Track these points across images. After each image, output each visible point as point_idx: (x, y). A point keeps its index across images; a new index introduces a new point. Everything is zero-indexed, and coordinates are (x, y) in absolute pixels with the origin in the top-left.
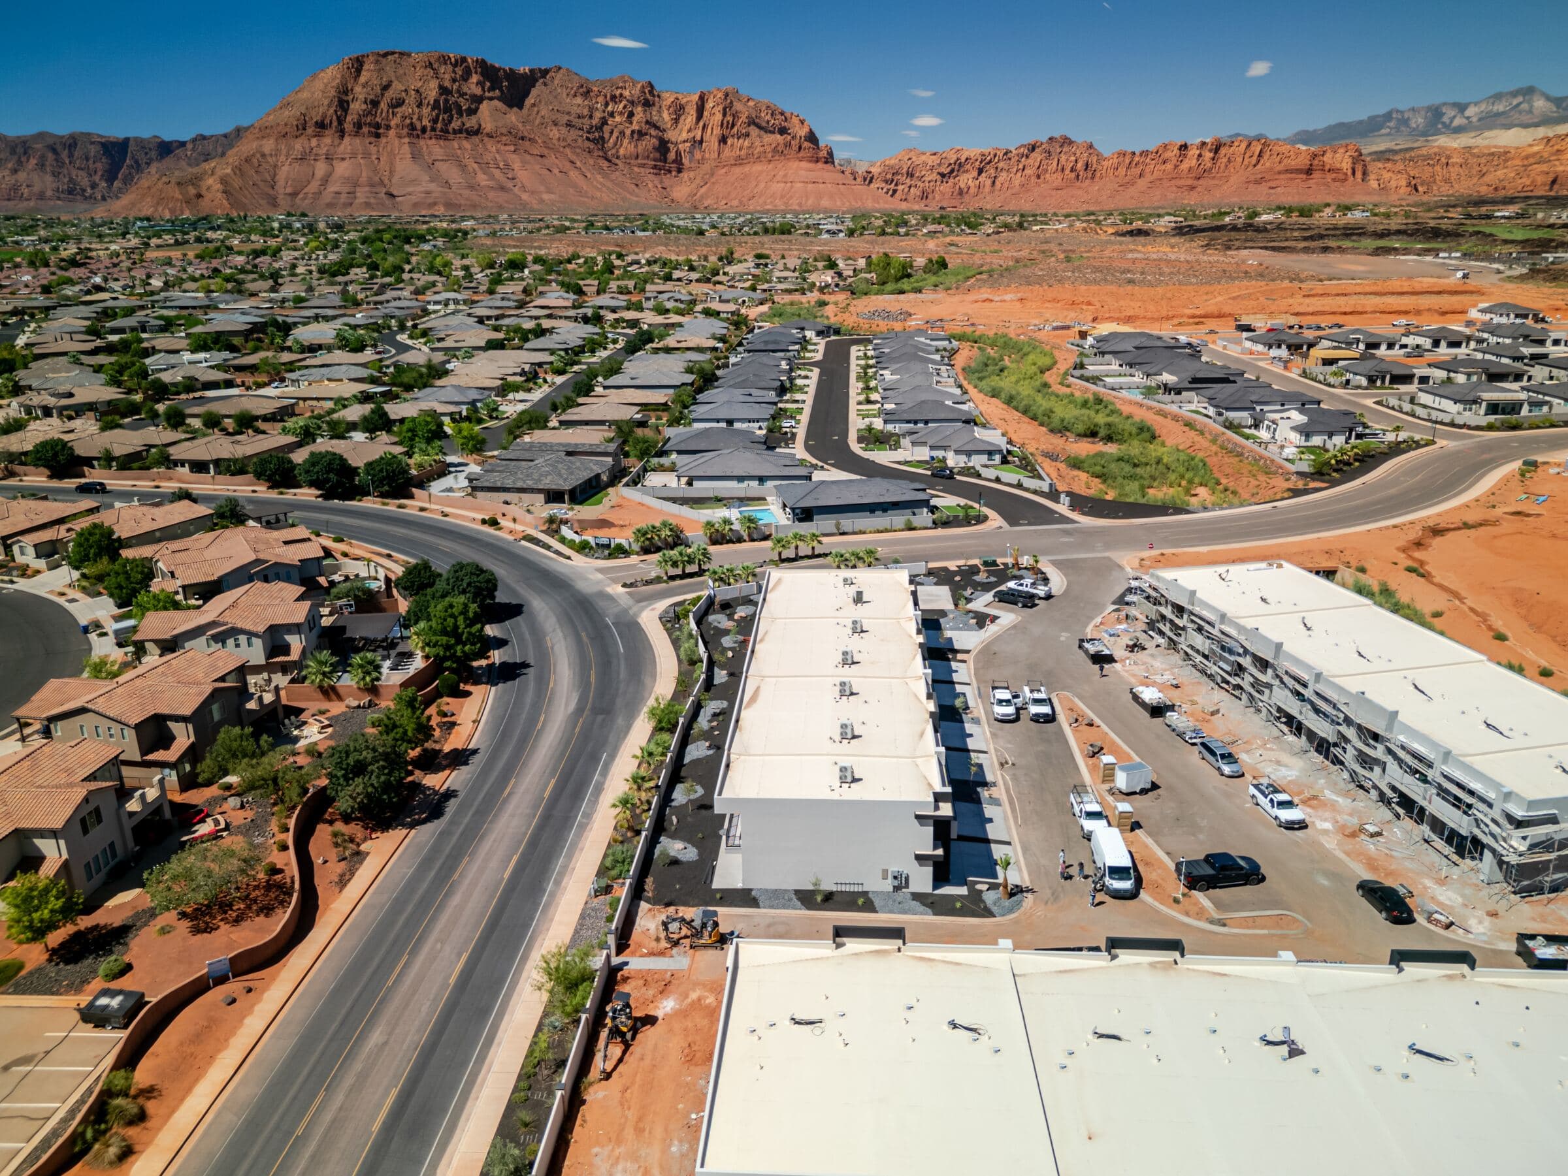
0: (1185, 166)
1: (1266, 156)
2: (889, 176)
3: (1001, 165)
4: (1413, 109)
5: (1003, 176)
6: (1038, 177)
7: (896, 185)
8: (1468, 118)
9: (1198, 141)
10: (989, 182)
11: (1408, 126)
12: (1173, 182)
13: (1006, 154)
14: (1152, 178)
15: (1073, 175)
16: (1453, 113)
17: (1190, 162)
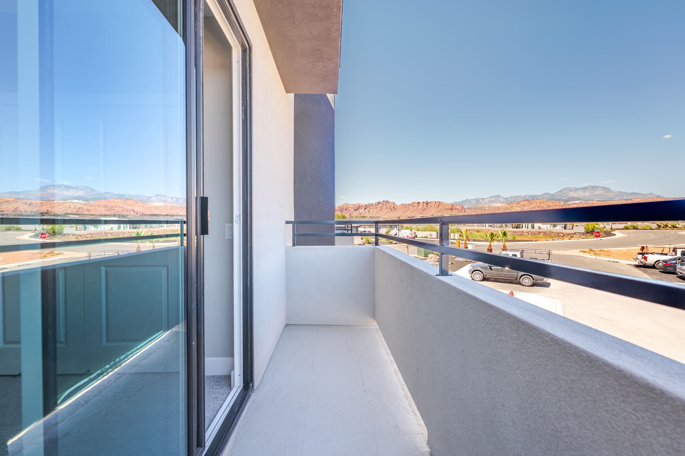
0: (419, 207)
1: (440, 205)
2: (341, 210)
3: (371, 207)
4: (472, 199)
5: (371, 210)
6: (381, 210)
7: (342, 212)
8: (485, 202)
9: (422, 202)
10: (368, 211)
11: (471, 203)
12: (417, 212)
13: (372, 204)
14: (411, 211)
15: (390, 210)
16: (482, 201)
17: (421, 206)
